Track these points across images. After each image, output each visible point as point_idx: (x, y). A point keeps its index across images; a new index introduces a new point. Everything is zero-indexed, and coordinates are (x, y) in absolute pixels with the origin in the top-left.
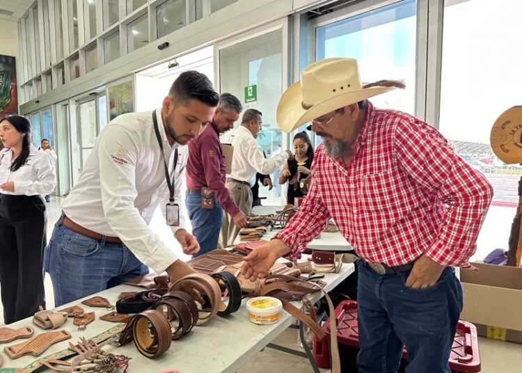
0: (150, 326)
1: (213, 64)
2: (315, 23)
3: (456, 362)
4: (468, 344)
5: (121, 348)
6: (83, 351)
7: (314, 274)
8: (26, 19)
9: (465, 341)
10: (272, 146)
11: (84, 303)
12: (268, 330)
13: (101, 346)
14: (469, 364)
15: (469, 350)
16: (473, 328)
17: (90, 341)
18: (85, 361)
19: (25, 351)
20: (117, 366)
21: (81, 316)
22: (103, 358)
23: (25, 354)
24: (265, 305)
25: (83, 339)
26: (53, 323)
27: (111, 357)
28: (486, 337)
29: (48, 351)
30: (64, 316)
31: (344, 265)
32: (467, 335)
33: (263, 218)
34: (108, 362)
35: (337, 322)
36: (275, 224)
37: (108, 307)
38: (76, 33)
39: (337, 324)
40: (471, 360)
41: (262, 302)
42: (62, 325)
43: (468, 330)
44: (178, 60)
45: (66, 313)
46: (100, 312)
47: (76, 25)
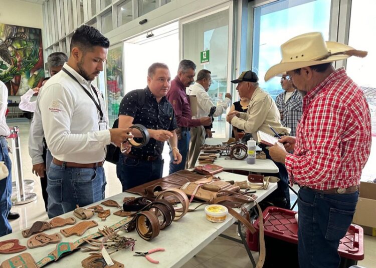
0: (145, 220)
1: (178, 34)
2: (254, 4)
3: (347, 252)
4: (356, 240)
5: (128, 233)
6: (106, 234)
7: (249, 190)
8: (47, 2)
9: (354, 238)
10: (218, 91)
11: (102, 203)
12: (219, 226)
13: (117, 232)
14: (356, 254)
15: (356, 245)
16: (361, 230)
17: (110, 228)
18: (109, 240)
19: (72, 232)
20: (128, 244)
21: (102, 211)
22: (119, 239)
23: (73, 234)
24: (217, 210)
25: (106, 227)
26: (87, 216)
27: (124, 238)
28: (372, 236)
29: (86, 233)
30: (93, 211)
31: (270, 184)
32: (356, 235)
33: (214, 147)
34: (122, 242)
35: (264, 221)
36: (222, 153)
37: (118, 207)
38: (82, 11)
39: (264, 223)
40: (357, 252)
41: (214, 208)
42: (92, 217)
43: (357, 231)
44: (154, 32)
45: (93, 210)
46: (113, 210)
47: (82, 6)
